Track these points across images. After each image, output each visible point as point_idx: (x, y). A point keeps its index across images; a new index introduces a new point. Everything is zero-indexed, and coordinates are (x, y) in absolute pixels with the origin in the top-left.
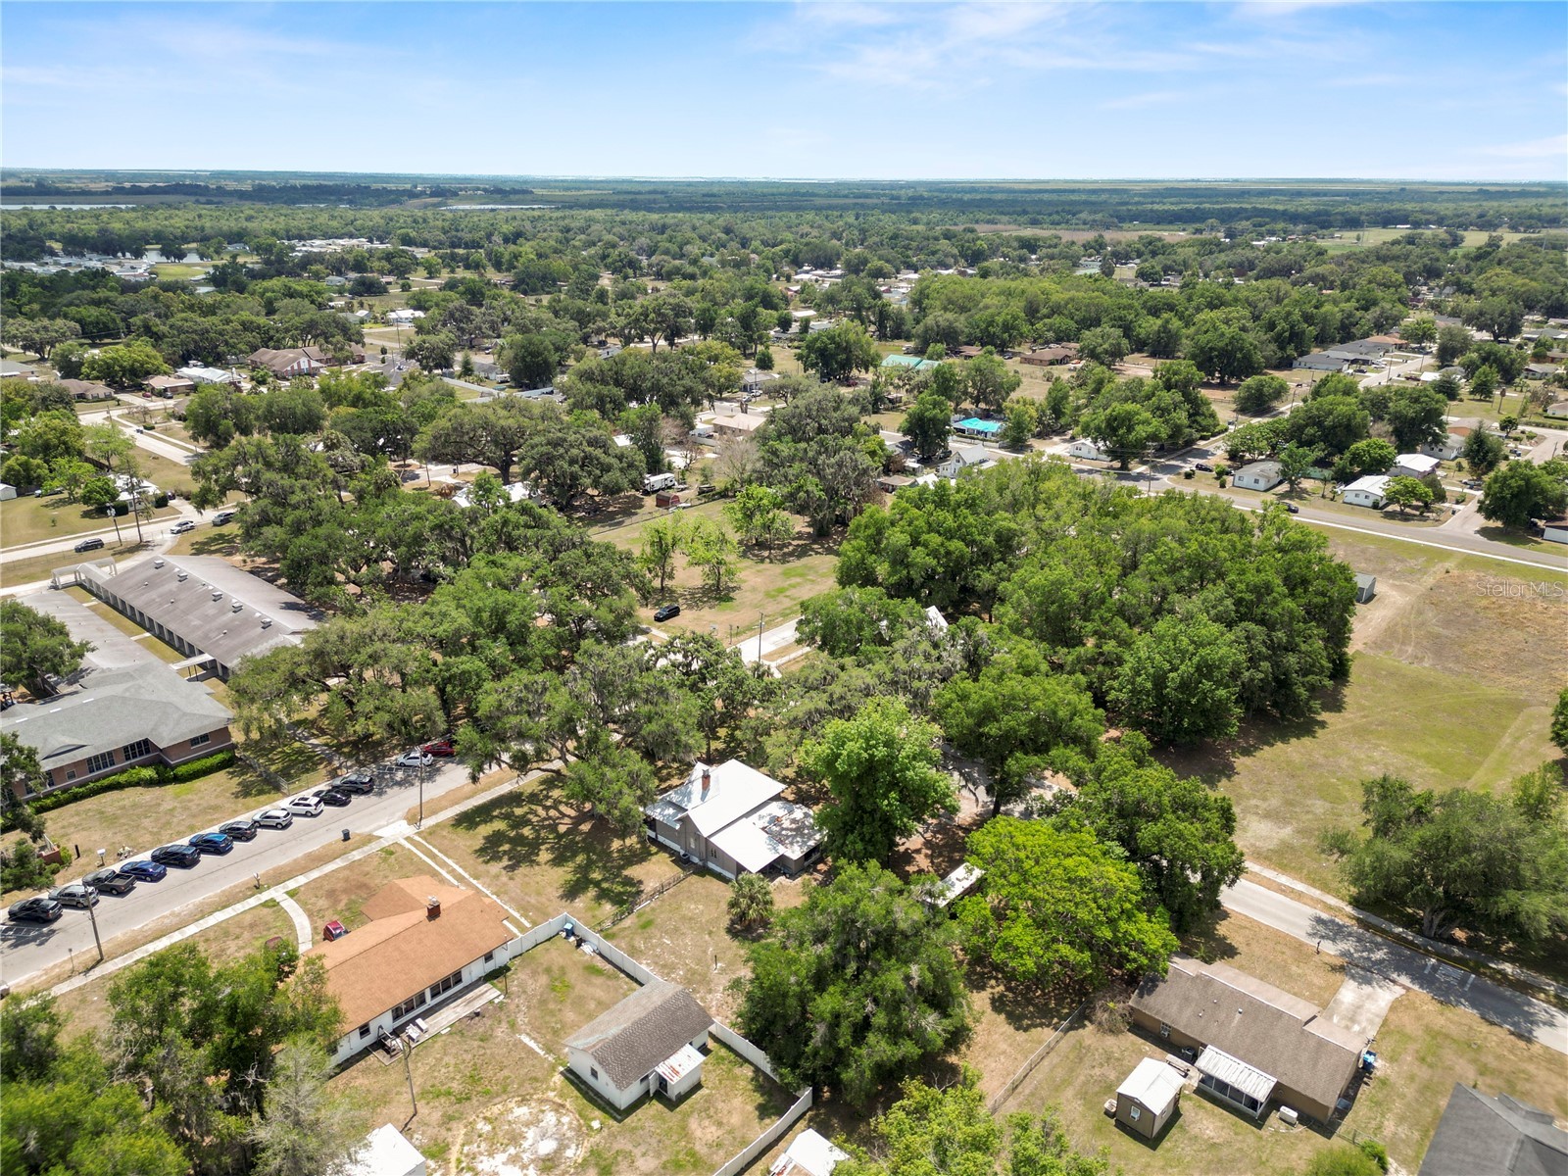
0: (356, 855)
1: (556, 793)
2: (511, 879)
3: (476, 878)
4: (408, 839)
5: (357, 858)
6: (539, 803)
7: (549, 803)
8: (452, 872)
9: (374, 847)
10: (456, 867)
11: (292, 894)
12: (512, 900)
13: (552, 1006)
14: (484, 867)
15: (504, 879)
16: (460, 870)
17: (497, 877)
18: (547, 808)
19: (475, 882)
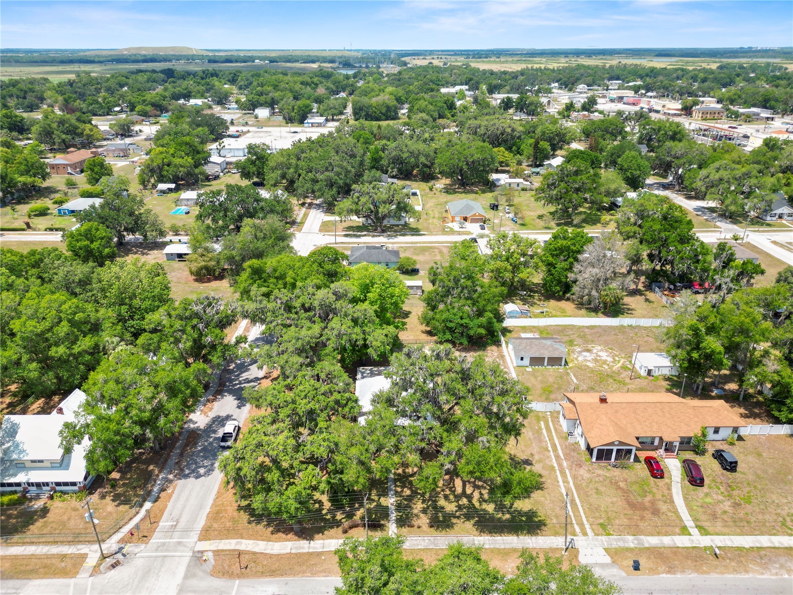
0: (630, 541)
1: (451, 507)
2: (532, 455)
3: (553, 467)
4: (585, 534)
5: (630, 538)
6: (471, 507)
7: (464, 501)
8: (565, 481)
9: (615, 541)
10: (561, 483)
11: (684, 531)
12: (541, 441)
13: (556, 386)
14: (543, 473)
15: (537, 457)
16: (560, 479)
17: (539, 461)
18: (470, 498)
19: (555, 465)
